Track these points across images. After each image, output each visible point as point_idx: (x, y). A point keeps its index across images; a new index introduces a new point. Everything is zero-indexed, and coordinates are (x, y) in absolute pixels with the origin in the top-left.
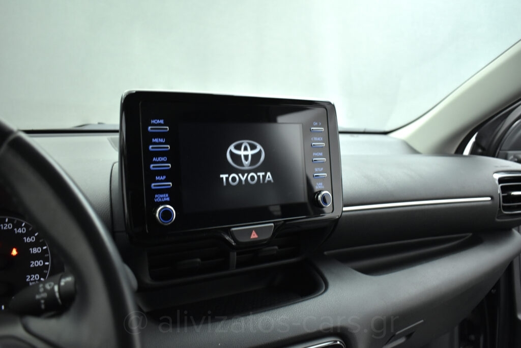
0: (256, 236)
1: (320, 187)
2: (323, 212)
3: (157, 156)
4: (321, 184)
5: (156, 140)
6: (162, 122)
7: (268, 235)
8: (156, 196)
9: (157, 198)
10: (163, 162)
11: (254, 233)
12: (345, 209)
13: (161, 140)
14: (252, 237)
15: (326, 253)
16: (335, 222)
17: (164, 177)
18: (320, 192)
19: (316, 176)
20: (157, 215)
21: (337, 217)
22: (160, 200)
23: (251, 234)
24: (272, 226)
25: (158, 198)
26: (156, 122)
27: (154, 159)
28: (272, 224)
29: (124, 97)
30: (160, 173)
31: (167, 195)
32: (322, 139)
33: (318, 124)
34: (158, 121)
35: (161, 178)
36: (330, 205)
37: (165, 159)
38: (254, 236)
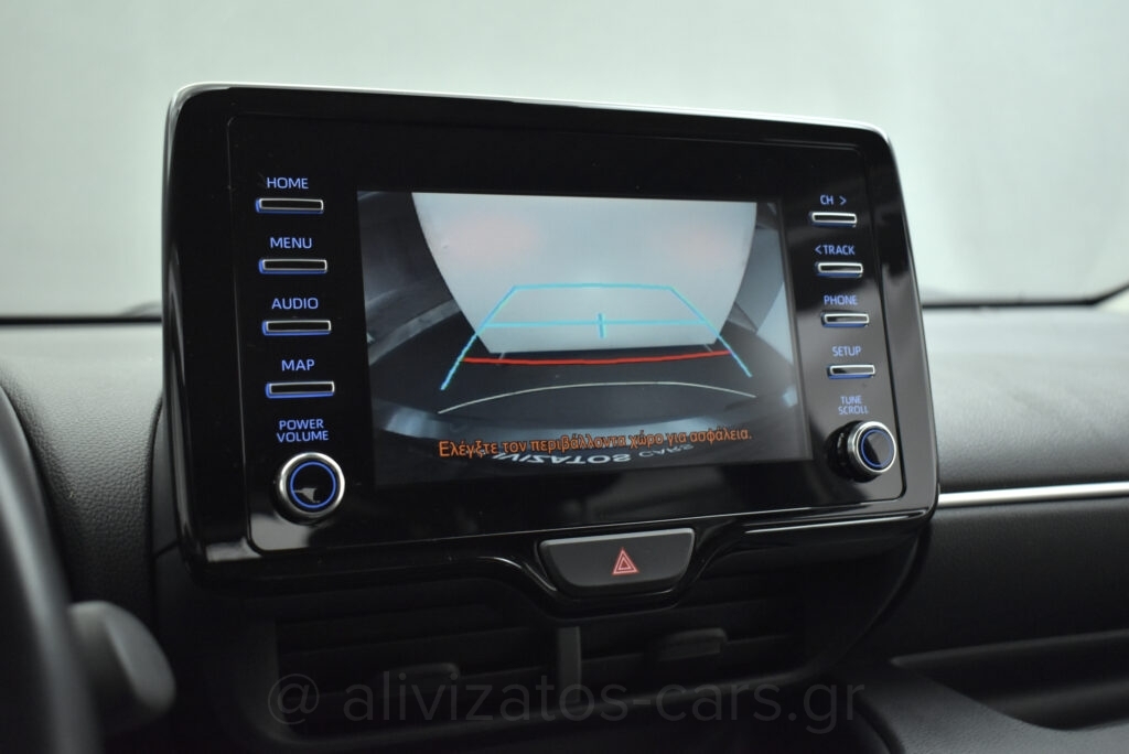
0: (631, 569)
1: (851, 409)
3: (286, 295)
4: (858, 400)
5: (283, 242)
6: (301, 183)
7: (675, 567)
8: (282, 424)
9: (285, 430)
10: (305, 313)
11: (623, 557)
12: (944, 498)
13: (300, 244)
14: (618, 570)
15: (896, 661)
16: (919, 527)
17: (311, 363)
18: (849, 428)
19: (836, 371)
20: (282, 487)
21: (924, 512)
22: (296, 437)
23: (614, 564)
24: (688, 535)
25: (289, 431)
26: (282, 183)
27: (276, 304)
28: (690, 531)
29: (174, 114)
30: (297, 348)
31: (320, 423)
32: (851, 250)
33: (837, 200)
34: (290, 182)
35: (301, 365)
36: (889, 466)
37: (313, 303)
38: (624, 567)
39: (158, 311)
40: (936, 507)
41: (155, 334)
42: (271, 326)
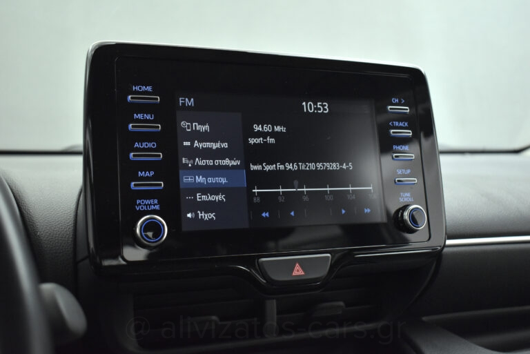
0: (301, 273)
1: (406, 200)
3: (141, 141)
4: (408, 195)
5: (140, 116)
6: (149, 88)
7: (322, 272)
8: (138, 202)
9: (140, 204)
10: (150, 150)
11: (297, 267)
12: (449, 242)
13: (148, 117)
14: (295, 273)
16: (436, 255)
17: (152, 173)
18: (405, 208)
19: (399, 181)
20: (138, 231)
21: (439, 248)
22: (145, 208)
23: (293, 270)
24: (328, 257)
25: (142, 204)
26: (140, 88)
27: (136, 145)
28: (329, 255)
29: (90, 56)
30: (146, 166)
31: (156, 201)
32: (406, 124)
33: (400, 101)
34: (144, 88)
35: (147, 174)
36: (423, 226)
37: (154, 145)
38: (298, 272)
39: (81, 149)
40: (445, 246)
41: (79, 159)
42: (134, 155)
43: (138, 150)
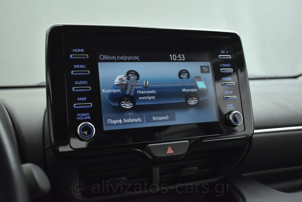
0: (172, 152)
1: (230, 108)
2: (235, 131)
3: (79, 81)
4: (232, 105)
5: (77, 66)
6: (82, 50)
7: (183, 151)
9: (79, 116)
10: (84, 85)
11: (170, 148)
12: (256, 131)
13: (82, 66)
14: (168, 152)
16: (249, 139)
17: (85, 98)
18: (230, 113)
19: (226, 98)
20: (78, 131)
21: (250, 135)
22: (82, 118)
23: (167, 150)
24: (187, 142)
25: (80, 117)
26: (77, 50)
27: (76, 83)
28: (187, 141)
29: (48, 32)
30: (82, 94)
31: (88, 114)
32: (229, 65)
33: (226, 52)
34: (79, 50)
35: (83, 99)
36: (241, 123)
37: (86, 82)
38: (170, 151)
39: (45, 84)
40: (253, 133)
41: (44, 90)
42: (75, 89)
43: (77, 85)
